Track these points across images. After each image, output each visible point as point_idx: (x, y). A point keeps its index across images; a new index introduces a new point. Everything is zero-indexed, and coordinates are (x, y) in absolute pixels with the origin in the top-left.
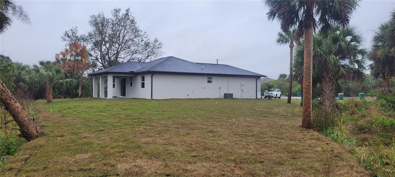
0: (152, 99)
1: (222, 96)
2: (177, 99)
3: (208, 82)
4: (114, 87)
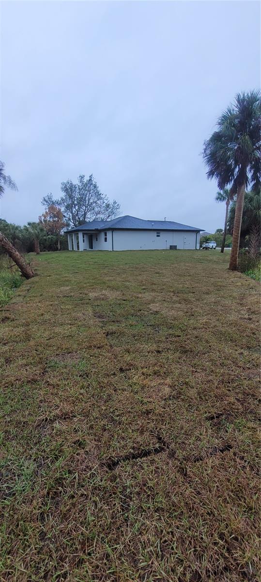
0: (113, 251)
1: (168, 247)
3: (157, 236)
4: (84, 242)
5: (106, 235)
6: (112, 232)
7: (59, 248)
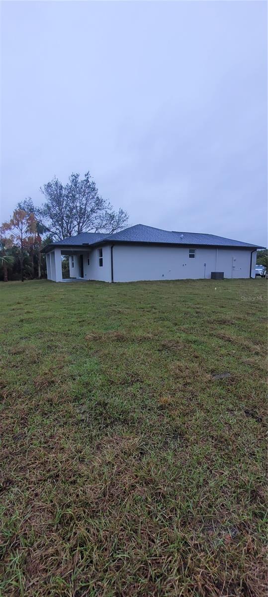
0: (113, 282)
1: (208, 275)
2: (148, 281)
3: (190, 257)
4: (73, 267)
5: (101, 255)
6: (112, 248)
7: (40, 275)
